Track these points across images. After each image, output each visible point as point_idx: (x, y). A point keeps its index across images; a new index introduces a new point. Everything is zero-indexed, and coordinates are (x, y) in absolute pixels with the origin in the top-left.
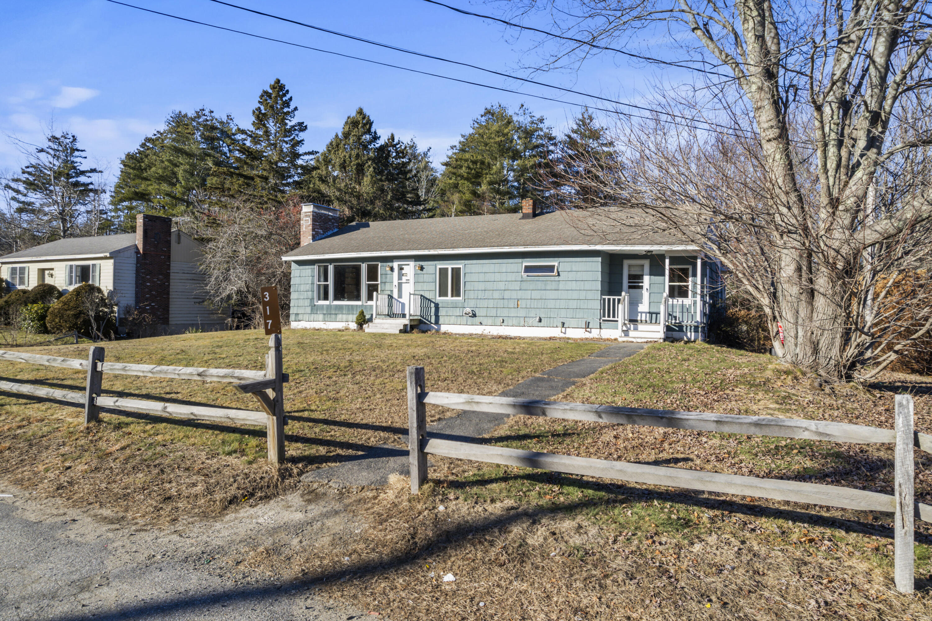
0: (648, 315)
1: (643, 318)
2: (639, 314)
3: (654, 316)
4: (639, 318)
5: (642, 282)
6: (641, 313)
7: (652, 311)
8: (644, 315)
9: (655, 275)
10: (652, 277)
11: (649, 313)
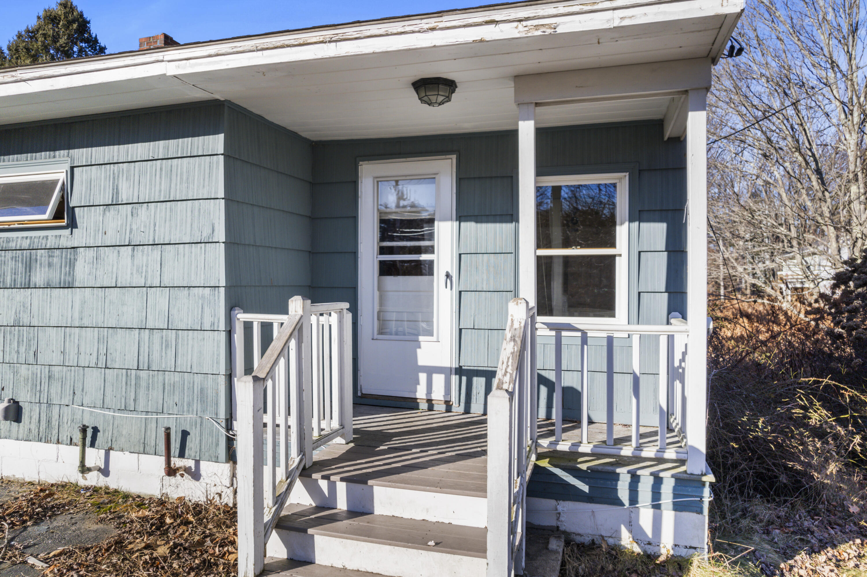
0: (455, 379)
1: (438, 395)
2: (423, 377)
3: (479, 383)
4: (421, 393)
5: (430, 250)
6: (431, 371)
7: (468, 363)
8: (439, 380)
9: (479, 218)
10: (469, 226)
11: (460, 371)
